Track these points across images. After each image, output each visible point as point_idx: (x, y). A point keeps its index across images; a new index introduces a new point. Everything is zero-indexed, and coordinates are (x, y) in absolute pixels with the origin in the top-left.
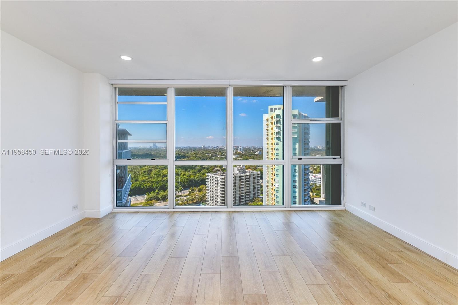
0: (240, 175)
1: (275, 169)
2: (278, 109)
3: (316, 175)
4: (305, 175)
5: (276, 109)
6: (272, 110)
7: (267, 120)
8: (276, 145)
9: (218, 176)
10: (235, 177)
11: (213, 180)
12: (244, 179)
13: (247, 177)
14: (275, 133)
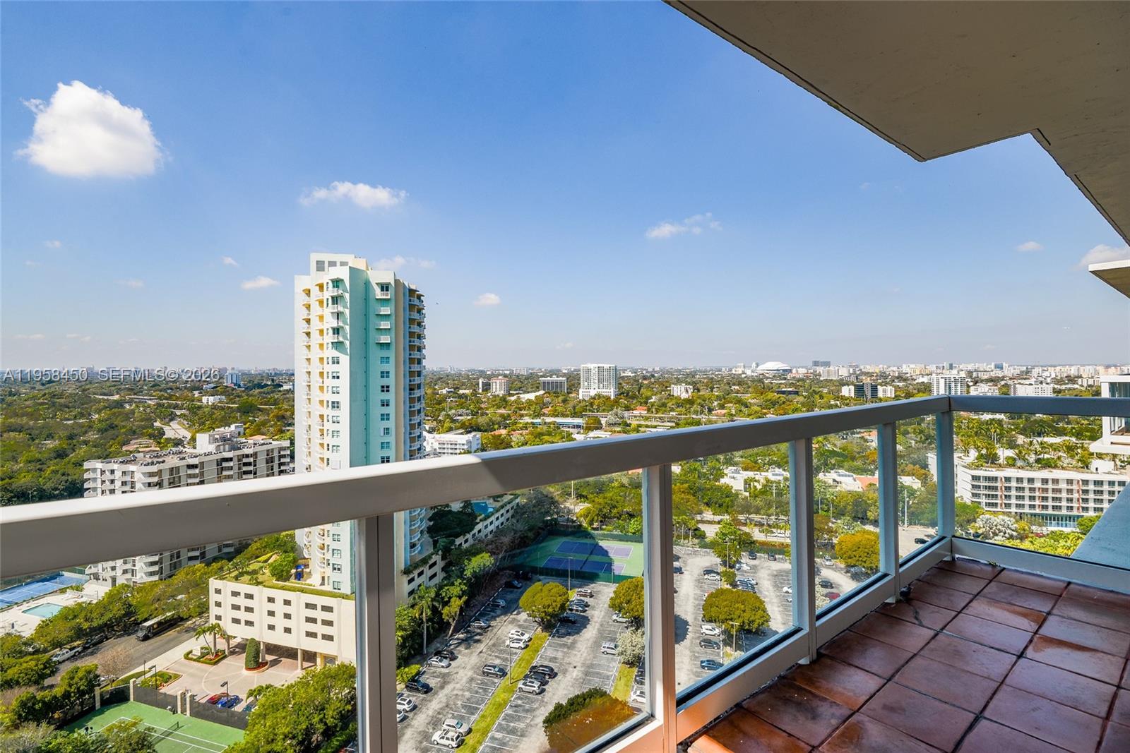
0: (219, 456)
1: (330, 432)
2: (338, 264)
3: (442, 435)
4: (412, 440)
5: (332, 264)
6: (320, 266)
7: (308, 292)
8: (333, 363)
9: (132, 468)
10: (202, 463)
11: (112, 482)
12: (236, 468)
13: (245, 460)
14: (331, 331)
